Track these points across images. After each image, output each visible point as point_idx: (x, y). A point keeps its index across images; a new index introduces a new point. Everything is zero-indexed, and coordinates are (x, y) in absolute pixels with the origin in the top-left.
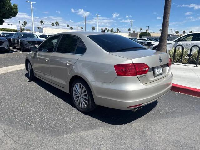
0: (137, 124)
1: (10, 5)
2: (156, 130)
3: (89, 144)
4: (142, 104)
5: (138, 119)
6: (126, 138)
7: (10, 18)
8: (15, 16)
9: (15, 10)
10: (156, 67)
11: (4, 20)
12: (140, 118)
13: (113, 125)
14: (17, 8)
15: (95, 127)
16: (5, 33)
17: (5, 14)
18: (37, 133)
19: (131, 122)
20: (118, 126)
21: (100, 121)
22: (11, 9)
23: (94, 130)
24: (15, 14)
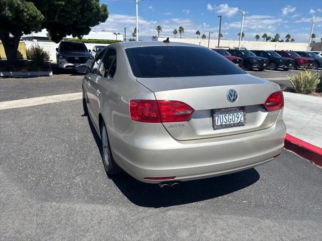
0: (178, 212)
1: (97, 7)
2: (202, 232)
3: (72, 225)
4: (175, 177)
5: (186, 205)
6: (136, 232)
7: (98, 24)
8: (104, 21)
9: (103, 13)
10: (219, 109)
11: (90, 27)
12: (194, 203)
13: (134, 205)
14: (105, 10)
15: (105, 201)
16: (98, 47)
17: (90, 19)
18: (25, 191)
19: (169, 207)
20: (141, 209)
21: (121, 193)
22: (99, 11)
23: (98, 206)
24: (104, 18)
